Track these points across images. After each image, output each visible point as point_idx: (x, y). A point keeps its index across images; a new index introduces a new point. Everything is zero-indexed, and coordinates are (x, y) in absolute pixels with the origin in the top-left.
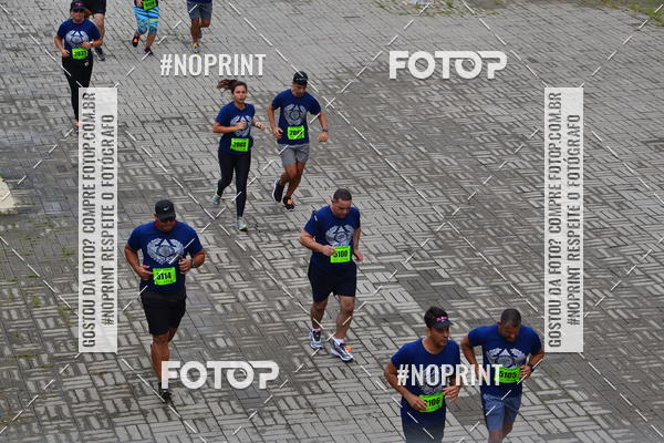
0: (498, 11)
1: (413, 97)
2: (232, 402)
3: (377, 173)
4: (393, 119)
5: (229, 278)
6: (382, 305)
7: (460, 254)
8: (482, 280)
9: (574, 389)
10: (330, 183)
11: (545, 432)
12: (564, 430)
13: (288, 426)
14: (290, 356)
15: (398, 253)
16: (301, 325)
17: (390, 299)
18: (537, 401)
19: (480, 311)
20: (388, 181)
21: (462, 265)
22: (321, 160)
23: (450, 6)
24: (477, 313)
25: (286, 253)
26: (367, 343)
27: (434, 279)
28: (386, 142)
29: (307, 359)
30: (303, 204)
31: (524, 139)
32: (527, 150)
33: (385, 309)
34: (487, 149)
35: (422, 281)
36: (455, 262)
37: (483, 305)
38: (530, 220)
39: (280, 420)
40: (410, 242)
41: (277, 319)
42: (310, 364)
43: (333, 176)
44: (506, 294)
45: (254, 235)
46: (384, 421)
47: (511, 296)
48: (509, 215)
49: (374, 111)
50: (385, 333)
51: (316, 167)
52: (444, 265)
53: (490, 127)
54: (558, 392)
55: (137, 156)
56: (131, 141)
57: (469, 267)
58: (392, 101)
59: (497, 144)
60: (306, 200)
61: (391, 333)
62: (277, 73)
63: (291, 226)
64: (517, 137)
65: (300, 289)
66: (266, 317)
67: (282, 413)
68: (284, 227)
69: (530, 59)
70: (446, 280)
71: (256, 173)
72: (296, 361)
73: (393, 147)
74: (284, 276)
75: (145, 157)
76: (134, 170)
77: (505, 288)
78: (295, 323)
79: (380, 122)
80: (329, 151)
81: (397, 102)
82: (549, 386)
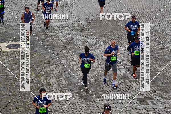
2: (82, 99)
3: (119, 40)
6: (121, 74)
10: (107, 43)
11: (164, 107)
12: (169, 106)
13: (97, 106)
14: (97, 87)
15: (125, 61)
16: (100, 79)
17: (123, 73)
18: (161, 99)
20: (122, 42)
22: (104, 37)
28: (121, 32)
29: (101, 88)
30: (100, 48)
31: (157, 31)
32: (158, 34)
33: (121, 75)
35: (131, 68)
38: (159, 52)
39: (95, 104)
40: (128, 58)
41: (93, 78)
42: (102, 90)
43: (107, 41)
44: (153, 71)
46: (121, 104)
47: (155, 72)
48: (154, 51)
49: (118, 24)
50: (121, 81)
51: (103, 39)
54: (167, 97)
55: (57, 36)
60: (101, 47)
61: (123, 81)
62: (93, 15)
63: (97, 54)
64: (156, 30)
65: (99, 70)
66: (91, 77)
67: (95, 102)
69: (159, 10)
71: (88, 41)
72: (98, 89)
73: (123, 33)
74: (95, 67)
75: (59, 36)
76: (57, 40)
77: (153, 70)
78: (98, 79)
79: (120, 27)
80: (106, 34)
81: (124, 21)
82: (164, 95)
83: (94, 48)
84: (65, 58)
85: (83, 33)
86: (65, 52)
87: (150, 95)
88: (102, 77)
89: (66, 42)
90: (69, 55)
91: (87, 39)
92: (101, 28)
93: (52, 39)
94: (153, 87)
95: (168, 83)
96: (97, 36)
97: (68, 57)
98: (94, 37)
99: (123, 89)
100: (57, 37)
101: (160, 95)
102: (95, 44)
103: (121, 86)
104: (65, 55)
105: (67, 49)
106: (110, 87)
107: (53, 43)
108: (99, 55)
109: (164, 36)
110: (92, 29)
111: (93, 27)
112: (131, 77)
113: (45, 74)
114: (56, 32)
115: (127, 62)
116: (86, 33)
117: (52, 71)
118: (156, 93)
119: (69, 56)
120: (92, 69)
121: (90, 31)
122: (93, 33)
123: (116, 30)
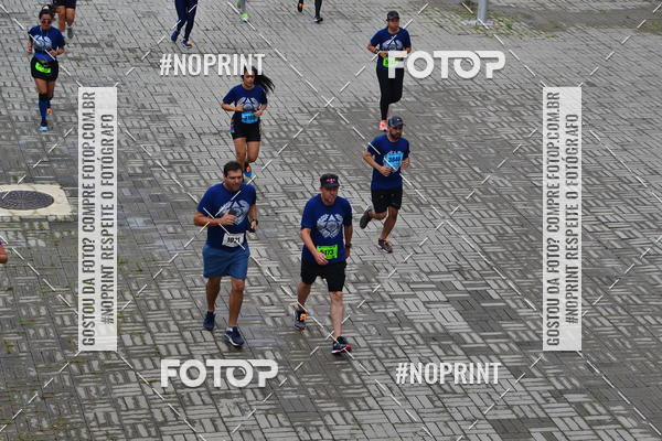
0: (557, 34)
1: (470, 118)
2: (280, 416)
3: (430, 191)
4: (449, 139)
5: (279, 292)
6: (432, 324)
7: (512, 276)
8: (534, 302)
9: (623, 415)
14: (338, 371)
15: (449, 272)
17: (439, 318)
18: (585, 426)
19: (530, 334)
20: (442, 201)
21: (513, 286)
23: (509, 27)
24: (528, 335)
27: (484, 299)
28: (441, 161)
29: (355, 376)
33: (434, 328)
35: (472, 301)
36: (506, 284)
37: (533, 327)
39: (327, 435)
40: (462, 262)
42: (358, 380)
49: (430, 130)
50: (433, 352)
52: (495, 286)
54: (607, 418)
55: (193, 168)
56: (188, 152)
57: (520, 289)
58: (447, 120)
61: (440, 352)
65: (350, 305)
66: (315, 332)
67: (328, 428)
70: (497, 301)
72: (344, 376)
73: (447, 167)
75: (200, 168)
76: (189, 181)
79: (435, 141)
81: (453, 121)
82: (597, 411)
85: (295, 160)
87: (543, 410)
88: (359, 332)
91: (307, 182)
93: (171, 178)
94: (553, 380)
95: (612, 364)
96: (345, 173)
100: (190, 171)
101: (581, 410)
106: (387, 372)
107: (176, 192)
109: (603, 184)
110: (329, 147)
111: (331, 139)
112: (471, 337)
113: (140, 311)
114: (190, 150)
115: (460, 277)
116: (303, 160)
117: (166, 301)
118: (566, 401)
120: (321, 299)
121: (319, 153)
122: (331, 161)
123: (421, 153)
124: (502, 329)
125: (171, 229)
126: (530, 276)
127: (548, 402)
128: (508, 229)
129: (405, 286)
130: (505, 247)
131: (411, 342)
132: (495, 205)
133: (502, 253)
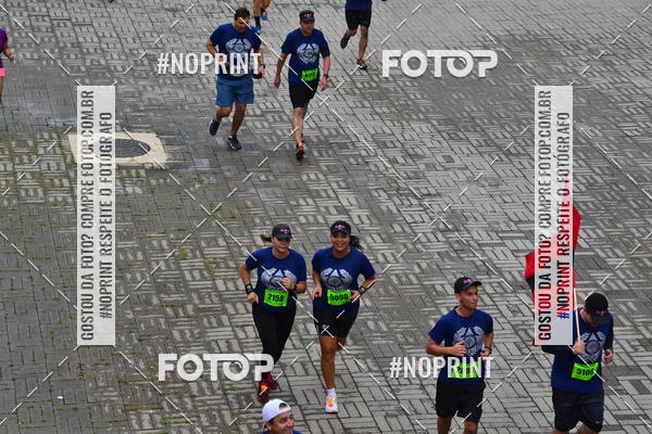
1: (561, 67)
2: (368, 360)
3: (520, 141)
5: (369, 239)
6: (520, 272)
7: (601, 225)
8: (623, 252)
10: (473, 150)
14: (427, 317)
16: (439, 288)
20: (531, 150)
21: (602, 235)
22: (464, 127)
24: (617, 284)
25: (426, 217)
26: (504, 309)
30: (446, 169)
34: (633, 121)
36: (595, 232)
37: (622, 277)
39: (415, 379)
41: (415, 281)
43: (475, 143)
45: (395, 199)
46: (517, 386)
49: (521, 80)
50: (520, 299)
51: (459, 133)
52: (585, 236)
53: (638, 99)
55: (285, 117)
56: (279, 102)
57: (609, 238)
58: (539, 70)
59: (644, 117)
60: (448, 165)
63: (433, 191)
65: (439, 253)
66: (404, 279)
68: (426, 192)
70: (585, 250)
71: (400, 138)
72: (432, 323)
74: (424, 239)
76: (281, 130)
77: (646, 260)
78: (433, 286)
79: (525, 91)
80: (473, 118)
81: (544, 71)
83: (422, 167)
84: (310, 201)
85: (385, 110)
86: (313, 177)
87: (631, 358)
88: (447, 279)
89: (315, 140)
90: (325, 191)
91: (397, 131)
92: (454, 91)
93: (264, 127)
94: (642, 329)
96: (435, 123)
97: (321, 197)
98: (424, 126)
99: (525, 330)
100: (282, 120)
102: (427, 151)
103: (519, 318)
104: (312, 187)
105: (319, 167)
107: (268, 141)
108: (439, 195)
110: (419, 97)
111: (422, 89)
113: (233, 258)
114: (282, 99)
116: (394, 109)
119: (324, 195)
120: (410, 246)
121: (410, 103)
122: (421, 112)
123: (512, 102)
124: (590, 278)
125: (263, 178)
126: (619, 225)
127: (636, 350)
128: (597, 178)
129: (493, 235)
130: (594, 197)
131: (498, 290)
132: (585, 155)
133: (592, 202)
